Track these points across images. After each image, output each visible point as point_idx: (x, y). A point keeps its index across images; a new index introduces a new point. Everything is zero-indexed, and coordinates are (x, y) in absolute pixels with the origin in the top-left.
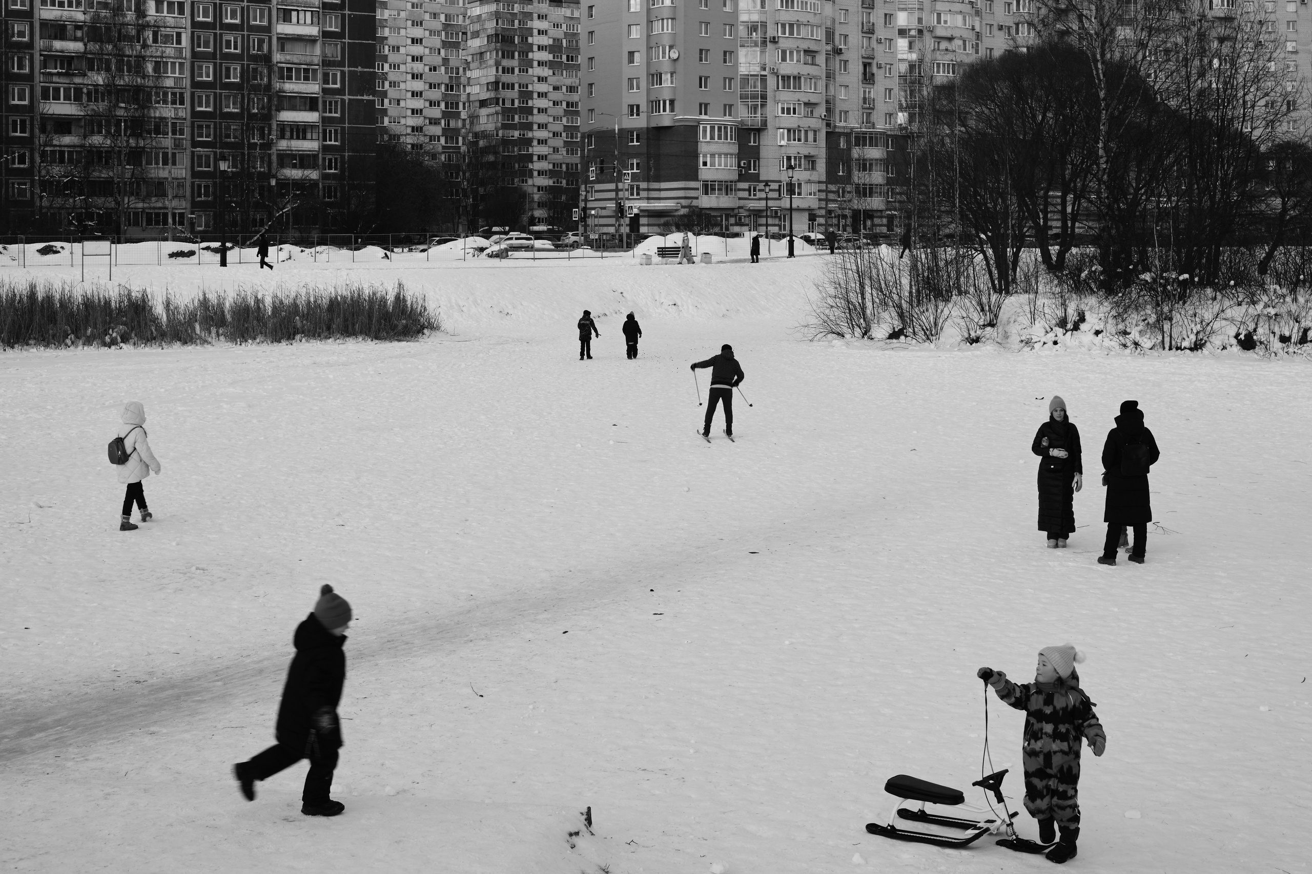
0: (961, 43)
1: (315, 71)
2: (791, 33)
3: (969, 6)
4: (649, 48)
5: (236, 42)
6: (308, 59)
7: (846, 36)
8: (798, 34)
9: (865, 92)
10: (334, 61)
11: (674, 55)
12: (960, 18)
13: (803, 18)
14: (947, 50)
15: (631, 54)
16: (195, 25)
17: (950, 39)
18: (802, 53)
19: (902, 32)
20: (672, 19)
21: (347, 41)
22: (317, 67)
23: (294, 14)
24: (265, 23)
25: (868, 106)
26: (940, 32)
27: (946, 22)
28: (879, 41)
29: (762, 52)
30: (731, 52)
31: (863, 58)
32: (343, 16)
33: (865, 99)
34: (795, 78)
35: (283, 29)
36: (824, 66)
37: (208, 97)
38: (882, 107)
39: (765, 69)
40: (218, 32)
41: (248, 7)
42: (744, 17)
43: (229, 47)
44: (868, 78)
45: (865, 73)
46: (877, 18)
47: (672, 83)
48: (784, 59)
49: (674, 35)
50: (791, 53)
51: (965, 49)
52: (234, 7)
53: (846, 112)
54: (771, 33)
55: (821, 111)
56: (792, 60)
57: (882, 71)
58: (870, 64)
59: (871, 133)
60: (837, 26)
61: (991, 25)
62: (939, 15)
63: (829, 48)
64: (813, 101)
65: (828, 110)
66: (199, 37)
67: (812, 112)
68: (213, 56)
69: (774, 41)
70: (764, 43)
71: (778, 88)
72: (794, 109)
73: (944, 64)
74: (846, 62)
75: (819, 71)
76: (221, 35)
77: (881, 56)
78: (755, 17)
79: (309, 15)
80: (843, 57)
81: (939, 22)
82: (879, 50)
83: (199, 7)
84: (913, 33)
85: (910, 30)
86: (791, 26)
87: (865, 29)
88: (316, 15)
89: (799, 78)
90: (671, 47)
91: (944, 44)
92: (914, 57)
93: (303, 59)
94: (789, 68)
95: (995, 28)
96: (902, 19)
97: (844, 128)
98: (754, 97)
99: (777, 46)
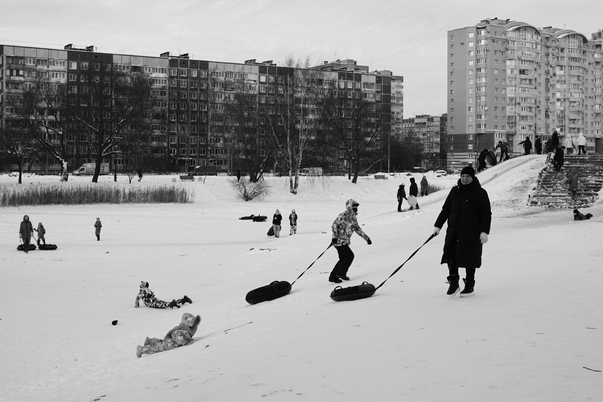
0: (578, 103)
1: (374, 114)
2: (525, 101)
3: (581, 90)
4: (476, 106)
5: (351, 104)
6: (372, 110)
7: (540, 101)
8: (527, 101)
9: (546, 121)
11: (486, 109)
12: (578, 94)
13: (528, 96)
14: (573, 106)
15: (470, 108)
16: (339, 98)
17: (574, 102)
18: (528, 108)
19: (558, 100)
20: (485, 96)
21: (382, 103)
23: (368, 95)
24: (360, 98)
25: (547, 126)
26: (572, 100)
27: (573, 96)
28: (551, 103)
29: (515, 108)
30: (504, 108)
31: (546, 109)
32: (381, 95)
33: (546, 124)
34: (526, 117)
35: (365, 100)
36: (534, 112)
38: (551, 127)
39: (515, 114)
42: (509, 95)
43: (349, 106)
44: (547, 116)
45: (546, 115)
46: (550, 94)
47: (485, 118)
48: (522, 110)
49: (486, 102)
50: (525, 108)
51: (579, 106)
52: (350, 92)
53: (540, 128)
54: (518, 101)
55: (533, 128)
56: (525, 110)
57: (551, 114)
58: (547, 111)
59: (548, 136)
60: (537, 98)
61: (587, 97)
62: (571, 94)
63: (536, 106)
64: (531, 125)
65: (535, 128)
67: (530, 128)
68: (344, 109)
69: (519, 104)
70: (515, 104)
71: (520, 120)
72: (525, 128)
73: (573, 111)
74: (540, 110)
75: (532, 114)
76: (347, 102)
77: (551, 109)
78: (513, 96)
79: (372, 95)
80: (539, 109)
81: (571, 96)
82: (551, 106)
83: (341, 93)
84: (562, 100)
85: (561, 99)
86: (525, 98)
87: (546, 99)
88: (374, 95)
89: (527, 117)
90: (485, 106)
91: (572, 104)
92: (562, 108)
94: (524, 113)
95: (588, 97)
96: (558, 95)
97: (539, 134)
98: (512, 123)
99: (520, 105)
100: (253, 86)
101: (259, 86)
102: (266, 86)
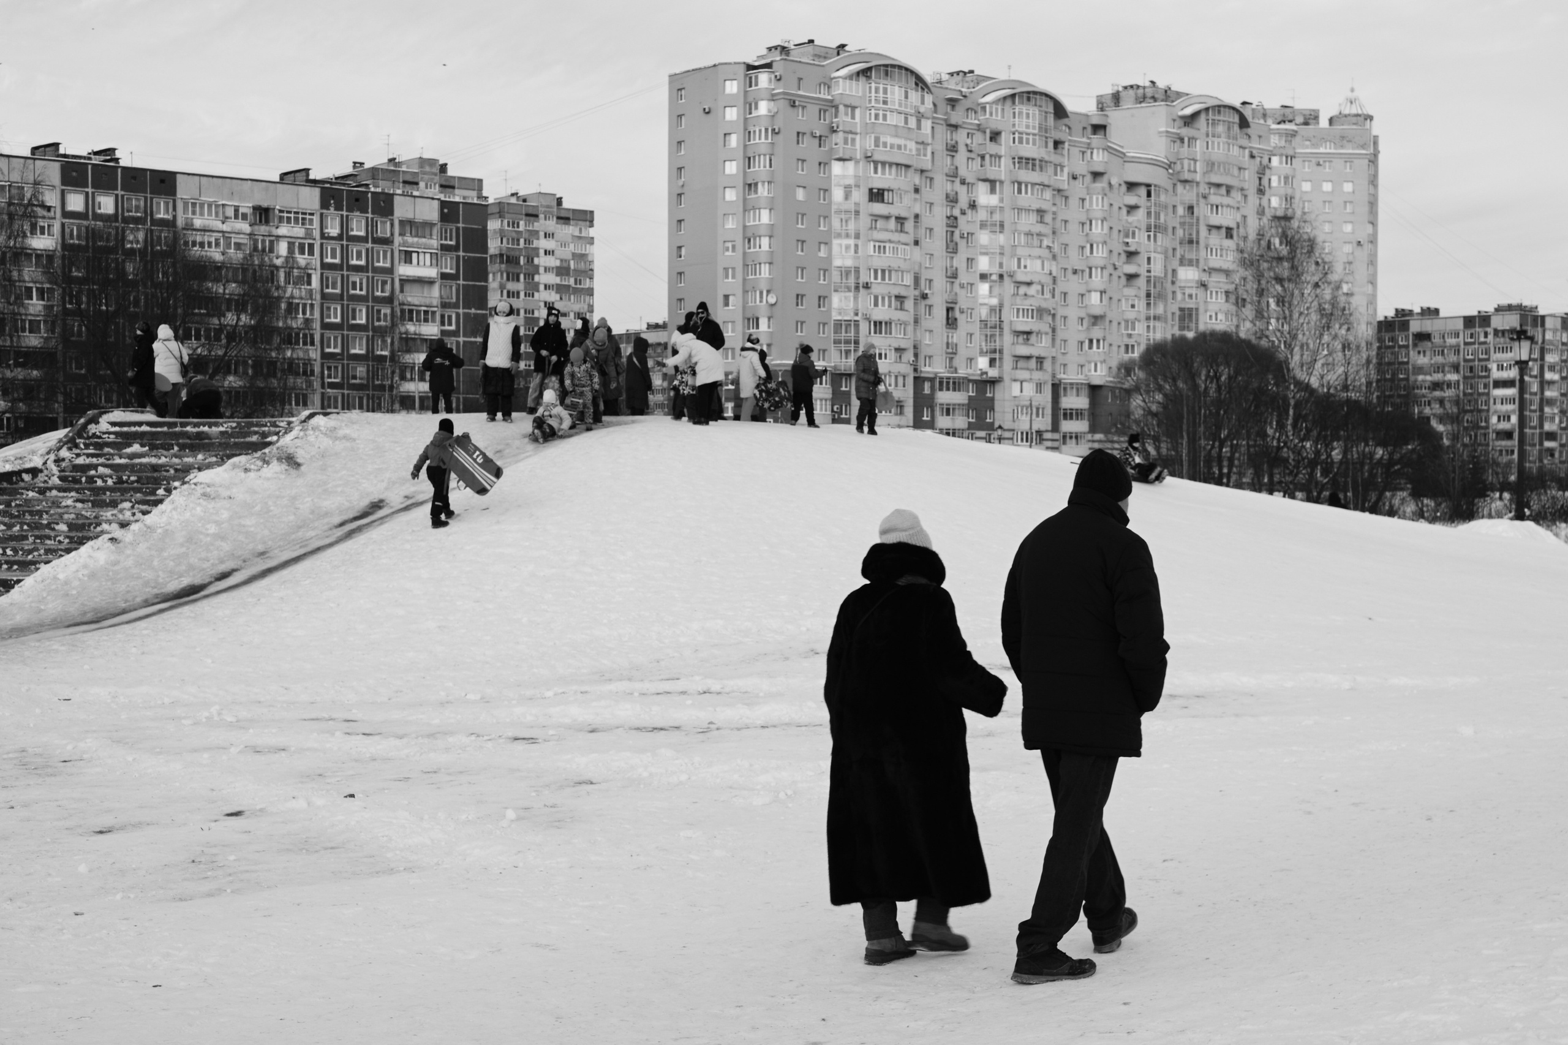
0: (1039, 288)
1: (434, 313)
2: (883, 278)
3: (1047, 251)
4: (745, 292)
5: (361, 284)
6: (428, 302)
7: (931, 281)
8: (890, 279)
9: (948, 336)
10: (450, 303)
11: (772, 299)
12: (1039, 262)
13: (894, 265)
14: (1026, 295)
15: (726, 297)
16: (324, 266)
17: (1029, 284)
18: (893, 299)
19: (983, 277)
20: (770, 263)
21: (461, 282)
22: (435, 309)
23: (414, 255)
24: (388, 265)
25: (952, 352)
26: (1020, 277)
27: (1025, 267)
28: (962, 286)
29: (856, 298)
30: (825, 297)
31: (947, 302)
32: (458, 257)
33: (948, 344)
34: (886, 323)
35: (405, 270)
36: (912, 310)
37: (336, 338)
38: (963, 353)
39: (857, 314)
40: (345, 273)
41: (372, 248)
42: (837, 262)
43: (354, 288)
44: (951, 322)
45: (948, 318)
46: (959, 262)
47: (769, 327)
48: (876, 305)
49: (771, 280)
50: (883, 298)
51: (1043, 294)
52: (359, 248)
53: (930, 357)
54: (863, 279)
55: (909, 356)
56: (883, 305)
57: (964, 315)
58: (952, 309)
59: (954, 378)
60: (923, 270)
61: (1065, 269)
62: (1019, 260)
63: (917, 293)
64: (903, 346)
65: (916, 355)
66: (327, 279)
67: (900, 357)
68: (341, 297)
69: (867, 286)
70: (857, 288)
71: (870, 333)
72: (886, 355)
73: (1023, 310)
74: (930, 306)
75: (907, 316)
76: (348, 276)
77: (963, 303)
78: (849, 263)
79: (428, 256)
80: (928, 302)
81: (1019, 267)
82: (962, 295)
83: (327, 248)
84: (994, 277)
85: (991, 275)
86: (883, 271)
87: (949, 274)
88: (434, 257)
89: (890, 323)
90: (768, 292)
91: (1023, 290)
92: (994, 301)
93: (422, 301)
94: (881, 313)
95: (1069, 272)
96: (984, 264)
97: (928, 372)
98: (847, 342)
99: (869, 291)
100: (42, 224)
101: (63, 225)
102: (85, 223)
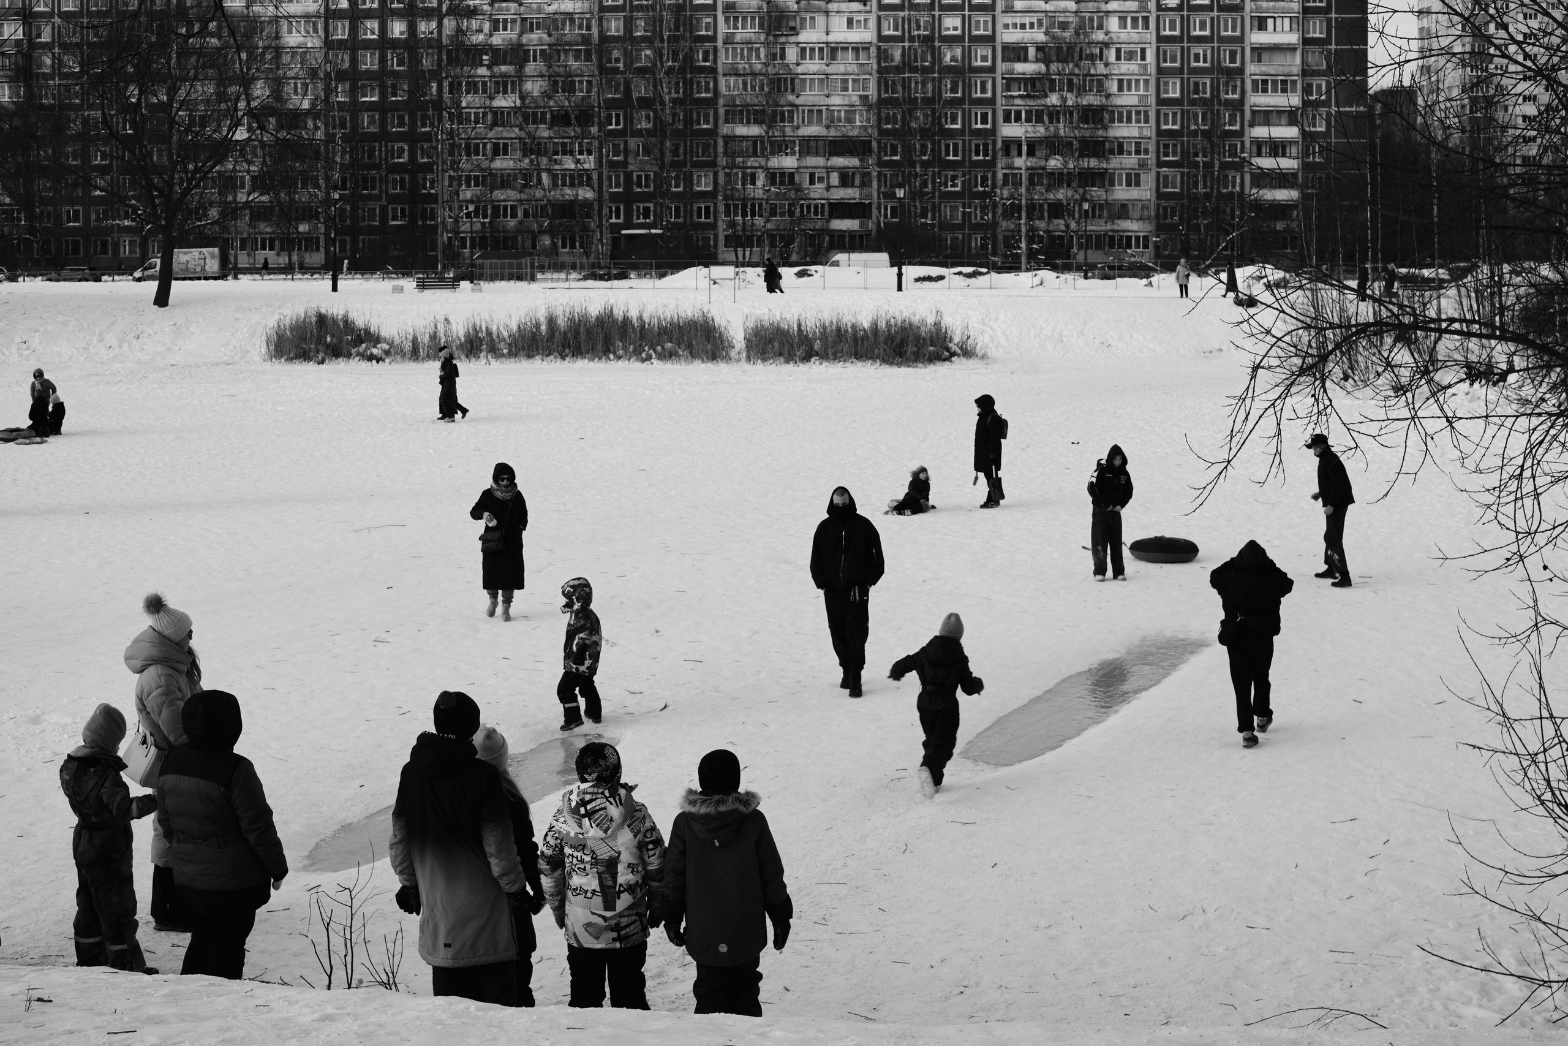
1: (1294, 82)
5: (1205, 56)
6: (1286, 70)
10: (1319, 70)
16: (1160, 39)
21: (1333, 47)
22: (1296, 78)
23: (1270, 22)
24: (1238, 33)
32: (1329, 20)
35: (1258, 38)
37: (1174, 114)
40: (1186, 45)
41: (1218, 17)
43: (1197, 60)
52: (1202, 18)
66: (1165, 52)
68: (1181, 70)
76: (1189, 48)
79: (1287, 21)
83: (1165, 20)
88: (1295, 21)
93: (1280, 70)
100: (858, 18)
101: (879, 18)
102: (901, 14)
